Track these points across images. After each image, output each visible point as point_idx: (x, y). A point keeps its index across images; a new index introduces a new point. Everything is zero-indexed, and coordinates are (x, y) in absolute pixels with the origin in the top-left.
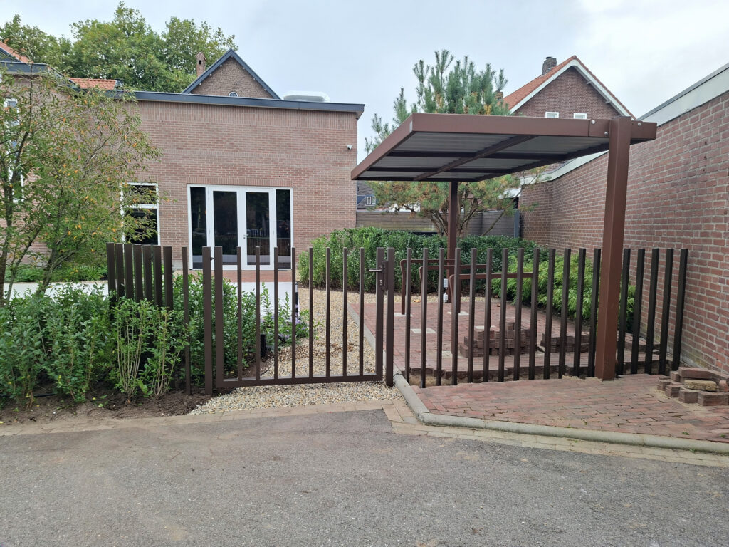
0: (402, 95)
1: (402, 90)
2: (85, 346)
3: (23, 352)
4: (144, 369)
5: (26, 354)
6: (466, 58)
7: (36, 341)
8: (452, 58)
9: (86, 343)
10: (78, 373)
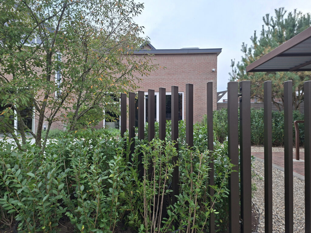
0: (255, 34)
1: (255, 31)
2: (111, 190)
3: (45, 198)
4: (168, 217)
5: (48, 200)
6: (295, 10)
7: (59, 183)
8: (286, 12)
9: (112, 187)
10: (103, 222)
